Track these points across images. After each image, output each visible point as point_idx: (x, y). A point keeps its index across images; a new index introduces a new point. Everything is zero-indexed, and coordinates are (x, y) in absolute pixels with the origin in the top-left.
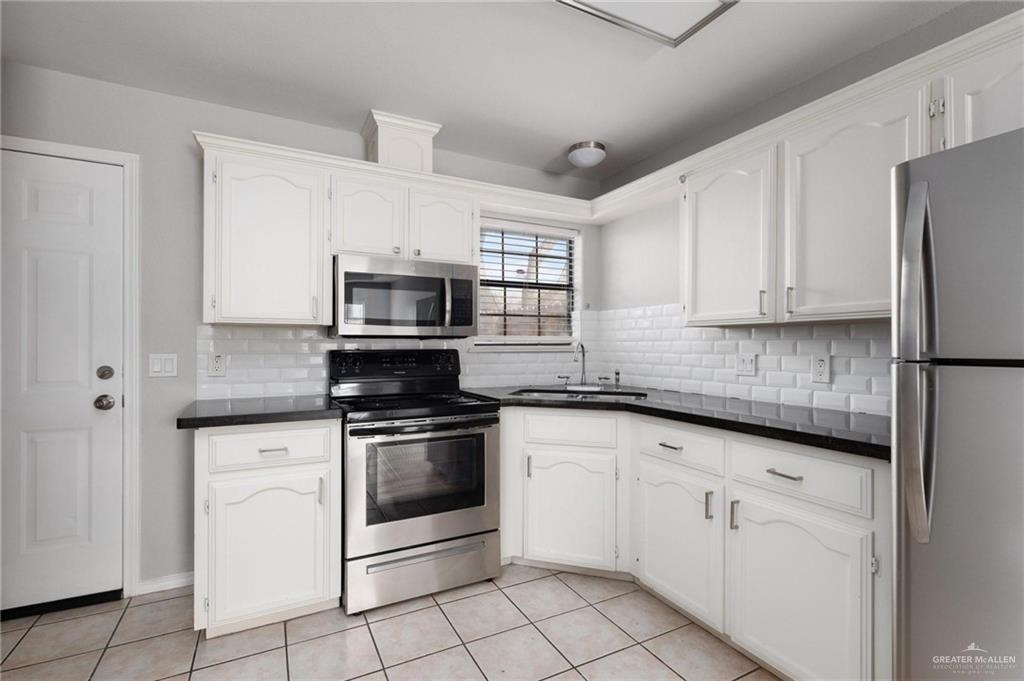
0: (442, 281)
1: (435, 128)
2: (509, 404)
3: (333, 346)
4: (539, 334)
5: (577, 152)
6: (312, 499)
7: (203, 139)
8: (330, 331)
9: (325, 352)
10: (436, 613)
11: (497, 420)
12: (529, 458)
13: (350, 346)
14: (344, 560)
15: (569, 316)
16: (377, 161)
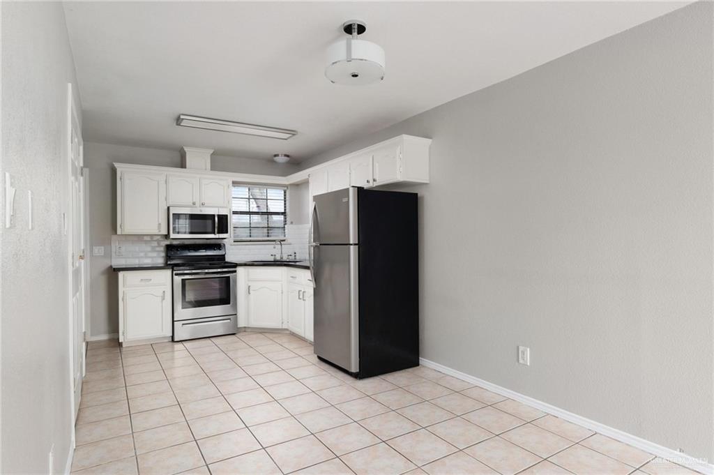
0: (214, 215)
1: (212, 152)
2: (241, 265)
3: (168, 242)
4: (268, 236)
5: (276, 158)
6: (160, 299)
7: (116, 165)
8: (167, 236)
9: (164, 245)
10: (210, 342)
11: (235, 271)
12: (249, 287)
13: (175, 242)
14: (173, 321)
15: (284, 227)
16: (185, 168)
